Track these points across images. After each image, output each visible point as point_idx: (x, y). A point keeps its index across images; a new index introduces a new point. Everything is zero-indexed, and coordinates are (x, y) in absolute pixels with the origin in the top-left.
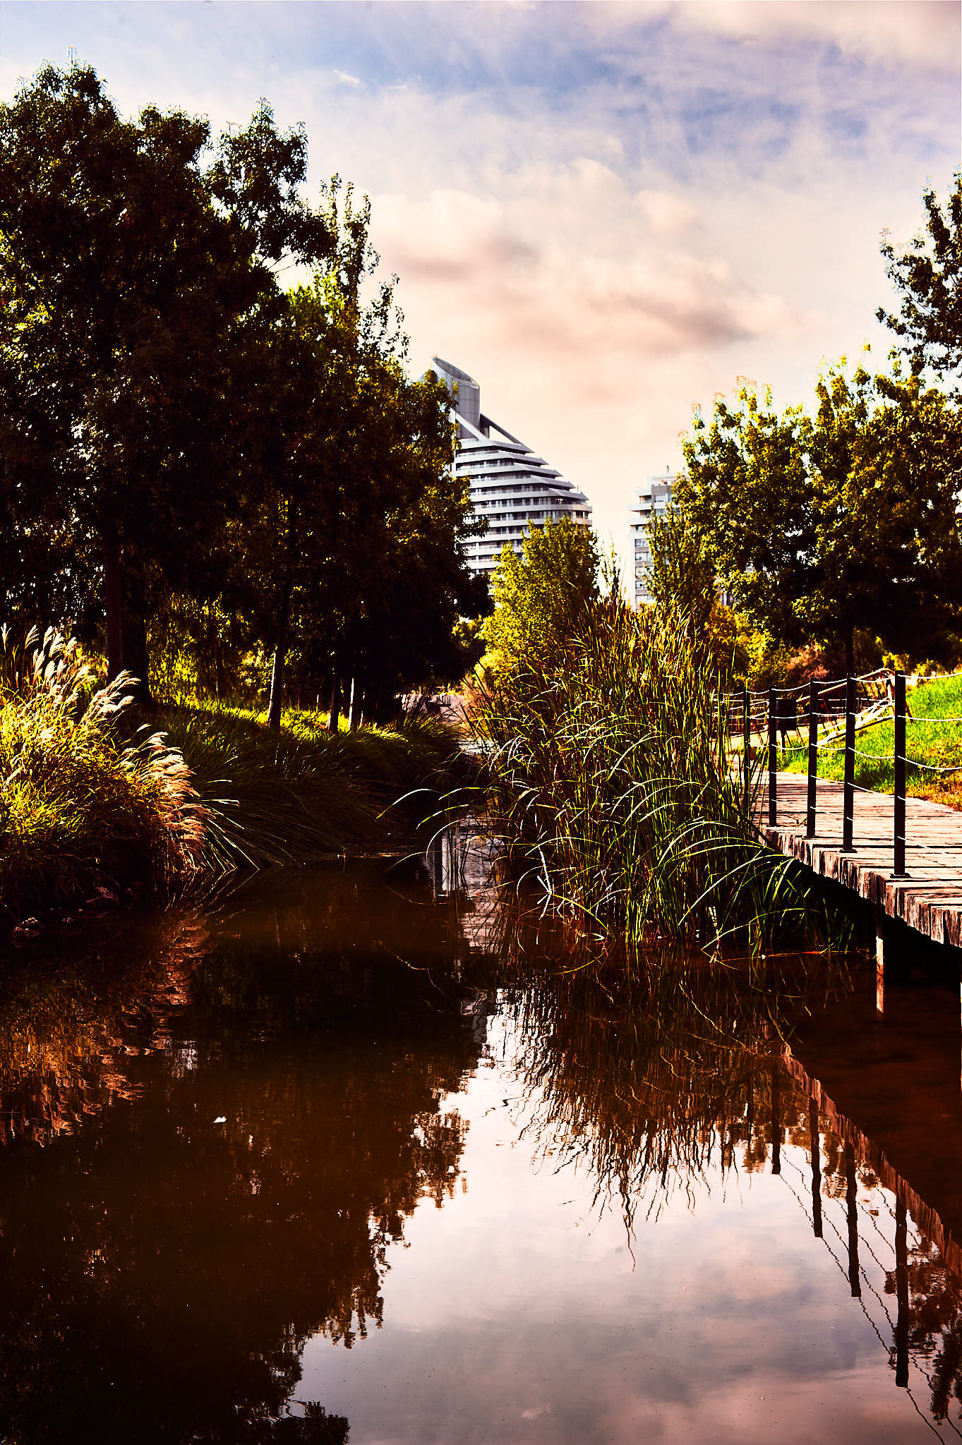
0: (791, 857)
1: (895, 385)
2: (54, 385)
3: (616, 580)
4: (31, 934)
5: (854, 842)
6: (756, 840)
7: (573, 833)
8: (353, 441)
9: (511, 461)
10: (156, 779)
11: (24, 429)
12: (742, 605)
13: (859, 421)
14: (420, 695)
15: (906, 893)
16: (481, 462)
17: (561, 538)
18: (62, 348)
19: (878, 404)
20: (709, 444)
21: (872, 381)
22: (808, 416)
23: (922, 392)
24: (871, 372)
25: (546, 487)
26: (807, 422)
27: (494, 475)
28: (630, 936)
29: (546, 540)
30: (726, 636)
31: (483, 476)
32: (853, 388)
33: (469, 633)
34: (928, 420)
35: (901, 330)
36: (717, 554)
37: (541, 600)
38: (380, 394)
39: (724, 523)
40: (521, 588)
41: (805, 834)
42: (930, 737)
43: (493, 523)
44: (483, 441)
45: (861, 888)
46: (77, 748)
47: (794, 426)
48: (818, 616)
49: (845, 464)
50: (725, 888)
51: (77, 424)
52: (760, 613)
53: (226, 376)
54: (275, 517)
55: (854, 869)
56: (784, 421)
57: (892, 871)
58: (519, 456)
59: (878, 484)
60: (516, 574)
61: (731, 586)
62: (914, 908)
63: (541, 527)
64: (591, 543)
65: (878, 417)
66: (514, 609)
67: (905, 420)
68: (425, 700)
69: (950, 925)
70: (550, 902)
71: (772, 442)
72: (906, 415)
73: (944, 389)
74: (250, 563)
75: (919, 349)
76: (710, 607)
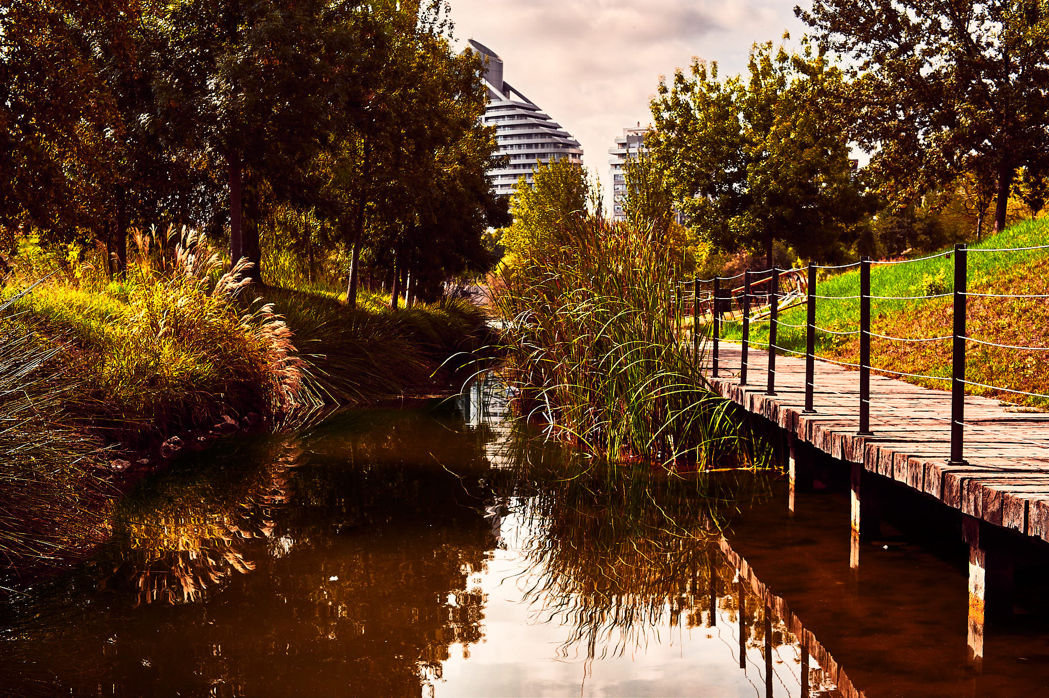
0: (729, 399)
1: (807, 63)
2: (194, 50)
3: (600, 204)
4: (175, 448)
5: (775, 389)
6: (703, 386)
7: (570, 381)
8: (413, 96)
9: (525, 116)
10: (267, 337)
11: (172, 83)
12: (692, 222)
13: (780, 89)
14: (456, 285)
15: (814, 424)
16: (503, 117)
17: (561, 173)
18: (201, 22)
19: (794, 77)
20: (670, 103)
21: (789, 60)
22: (743, 84)
23: (826, 69)
24: (789, 53)
25: (550, 135)
26: (742, 89)
27: (512, 127)
28: (611, 455)
29: (550, 174)
30: (679, 246)
31: (504, 127)
32: (776, 65)
33: (492, 240)
34: (830, 89)
35: (812, 23)
36: (675, 184)
37: (546, 218)
38: (433, 63)
39: (680, 162)
40: (531, 208)
41: (739, 382)
42: (828, 318)
43: (513, 162)
44: (505, 101)
45: (780, 421)
46: (209, 314)
47: (732, 92)
48: (747, 230)
49: (769, 121)
50: (679, 422)
51: (212, 78)
52: (705, 227)
53: (321, 46)
54: (354, 152)
55: (776, 407)
56: (725, 89)
57: (804, 408)
58: (531, 113)
59: (792, 136)
60: (528, 198)
61: (684, 208)
62: (820, 434)
63: (546, 164)
64: (582, 176)
65: (794, 86)
66: (526, 223)
67: (814, 89)
68: (460, 288)
69: (846, 446)
70: (552, 430)
71: (716, 103)
72: (814, 85)
73: (842, 67)
74: (335, 183)
75: (825, 37)
76: (668, 224)
